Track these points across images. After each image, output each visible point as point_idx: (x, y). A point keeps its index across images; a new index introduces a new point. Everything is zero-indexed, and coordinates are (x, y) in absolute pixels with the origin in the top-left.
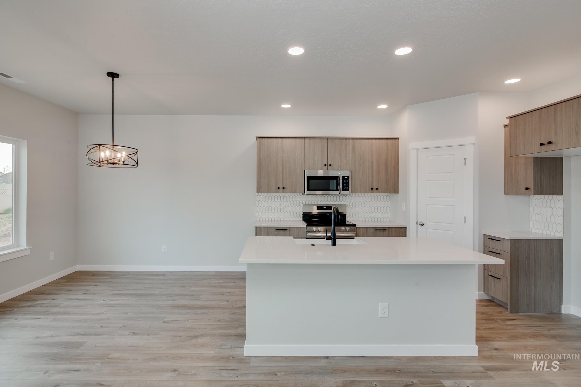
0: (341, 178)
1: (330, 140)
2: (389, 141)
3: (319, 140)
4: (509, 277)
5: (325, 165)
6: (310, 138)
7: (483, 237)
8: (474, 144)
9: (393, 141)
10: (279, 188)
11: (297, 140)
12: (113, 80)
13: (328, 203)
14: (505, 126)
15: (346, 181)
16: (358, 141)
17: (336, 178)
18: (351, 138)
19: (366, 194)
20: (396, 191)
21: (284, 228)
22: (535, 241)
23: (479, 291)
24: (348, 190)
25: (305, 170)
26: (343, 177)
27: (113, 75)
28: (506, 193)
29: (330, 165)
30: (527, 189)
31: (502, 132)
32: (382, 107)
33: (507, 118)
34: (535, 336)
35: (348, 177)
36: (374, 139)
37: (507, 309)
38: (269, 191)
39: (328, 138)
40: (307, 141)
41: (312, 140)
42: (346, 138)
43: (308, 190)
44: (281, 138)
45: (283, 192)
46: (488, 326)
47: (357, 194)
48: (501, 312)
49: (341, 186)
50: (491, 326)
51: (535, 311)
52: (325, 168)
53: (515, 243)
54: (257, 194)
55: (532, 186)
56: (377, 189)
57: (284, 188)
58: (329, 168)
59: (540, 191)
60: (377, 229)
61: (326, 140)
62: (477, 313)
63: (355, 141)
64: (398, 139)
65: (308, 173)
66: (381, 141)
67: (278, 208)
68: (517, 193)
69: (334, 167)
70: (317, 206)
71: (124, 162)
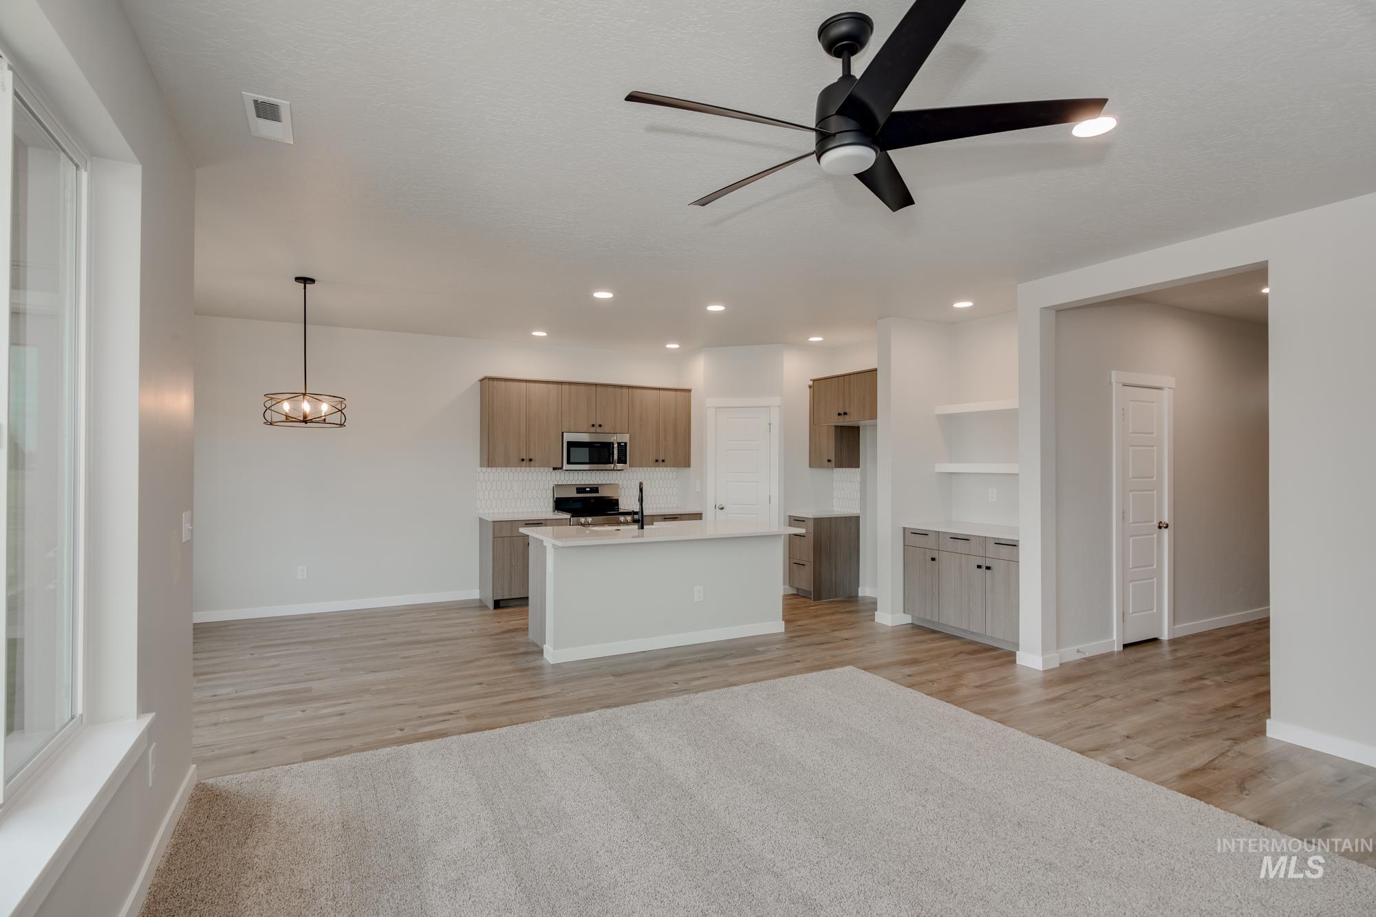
0: (616, 445)
1: (599, 389)
2: (679, 393)
3: (584, 388)
4: (812, 561)
5: (593, 425)
6: (570, 383)
7: (788, 518)
8: (779, 406)
9: (684, 393)
10: (523, 460)
11: (551, 386)
12: (305, 288)
13: (591, 482)
14: (810, 387)
15: (623, 448)
16: (639, 391)
17: (610, 445)
18: (629, 387)
19: (649, 469)
20: (687, 464)
21: (536, 522)
22: (836, 518)
23: (784, 584)
24: (625, 463)
25: (563, 433)
26: (619, 444)
27: (305, 281)
28: (810, 466)
29: (600, 426)
30: (829, 461)
31: (807, 392)
32: (673, 346)
33: (811, 380)
34: (833, 614)
35: (626, 443)
36: (659, 389)
37: (811, 599)
38: (507, 464)
39: (596, 385)
40: (565, 387)
41: (573, 387)
42: (621, 387)
43: (569, 462)
44: (526, 381)
45: (530, 466)
46: (793, 612)
47: (637, 469)
48: (804, 602)
49: (616, 457)
50: (796, 612)
51: (836, 597)
52: (593, 429)
53: (818, 522)
54: (479, 469)
55: (833, 458)
56: (663, 461)
57: (531, 460)
58: (599, 430)
59: (840, 464)
60: (666, 517)
61: (593, 388)
62: (783, 605)
63: (635, 390)
64: (690, 391)
65: (569, 437)
66: (668, 392)
67: (515, 491)
68: (821, 466)
69: (606, 428)
70: (577, 488)
71: (325, 420)
